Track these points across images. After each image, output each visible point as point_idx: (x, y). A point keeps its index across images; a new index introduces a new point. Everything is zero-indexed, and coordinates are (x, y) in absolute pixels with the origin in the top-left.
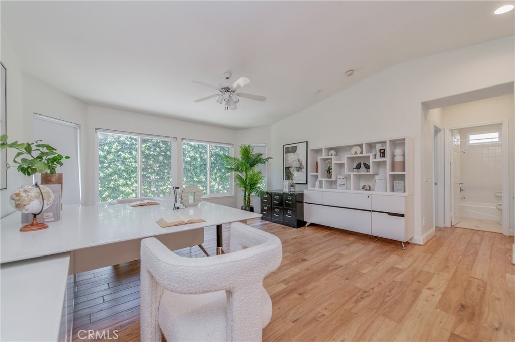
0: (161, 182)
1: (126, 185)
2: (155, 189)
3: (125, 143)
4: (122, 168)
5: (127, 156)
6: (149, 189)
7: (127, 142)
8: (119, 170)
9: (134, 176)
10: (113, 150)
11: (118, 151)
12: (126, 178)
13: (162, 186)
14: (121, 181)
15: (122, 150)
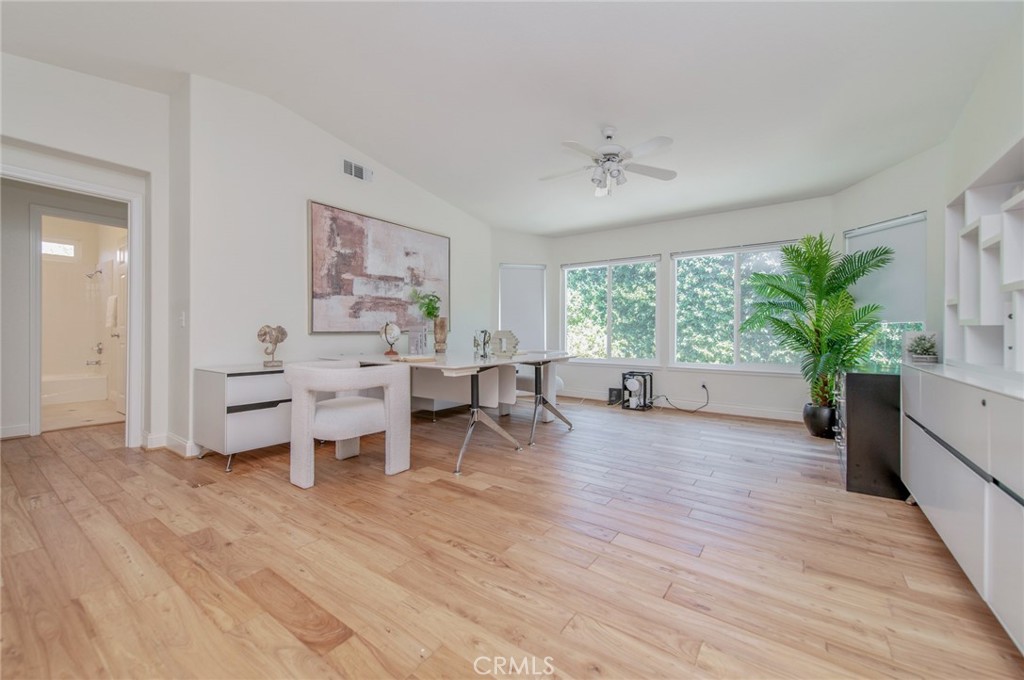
0: (773, 340)
1: (705, 344)
2: (759, 355)
3: (704, 272)
4: (700, 315)
5: (707, 292)
6: (745, 354)
7: (707, 270)
8: (697, 318)
9: (718, 327)
10: (686, 287)
11: (693, 286)
12: (706, 333)
13: (773, 348)
14: (698, 337)
15: (700, 284)
